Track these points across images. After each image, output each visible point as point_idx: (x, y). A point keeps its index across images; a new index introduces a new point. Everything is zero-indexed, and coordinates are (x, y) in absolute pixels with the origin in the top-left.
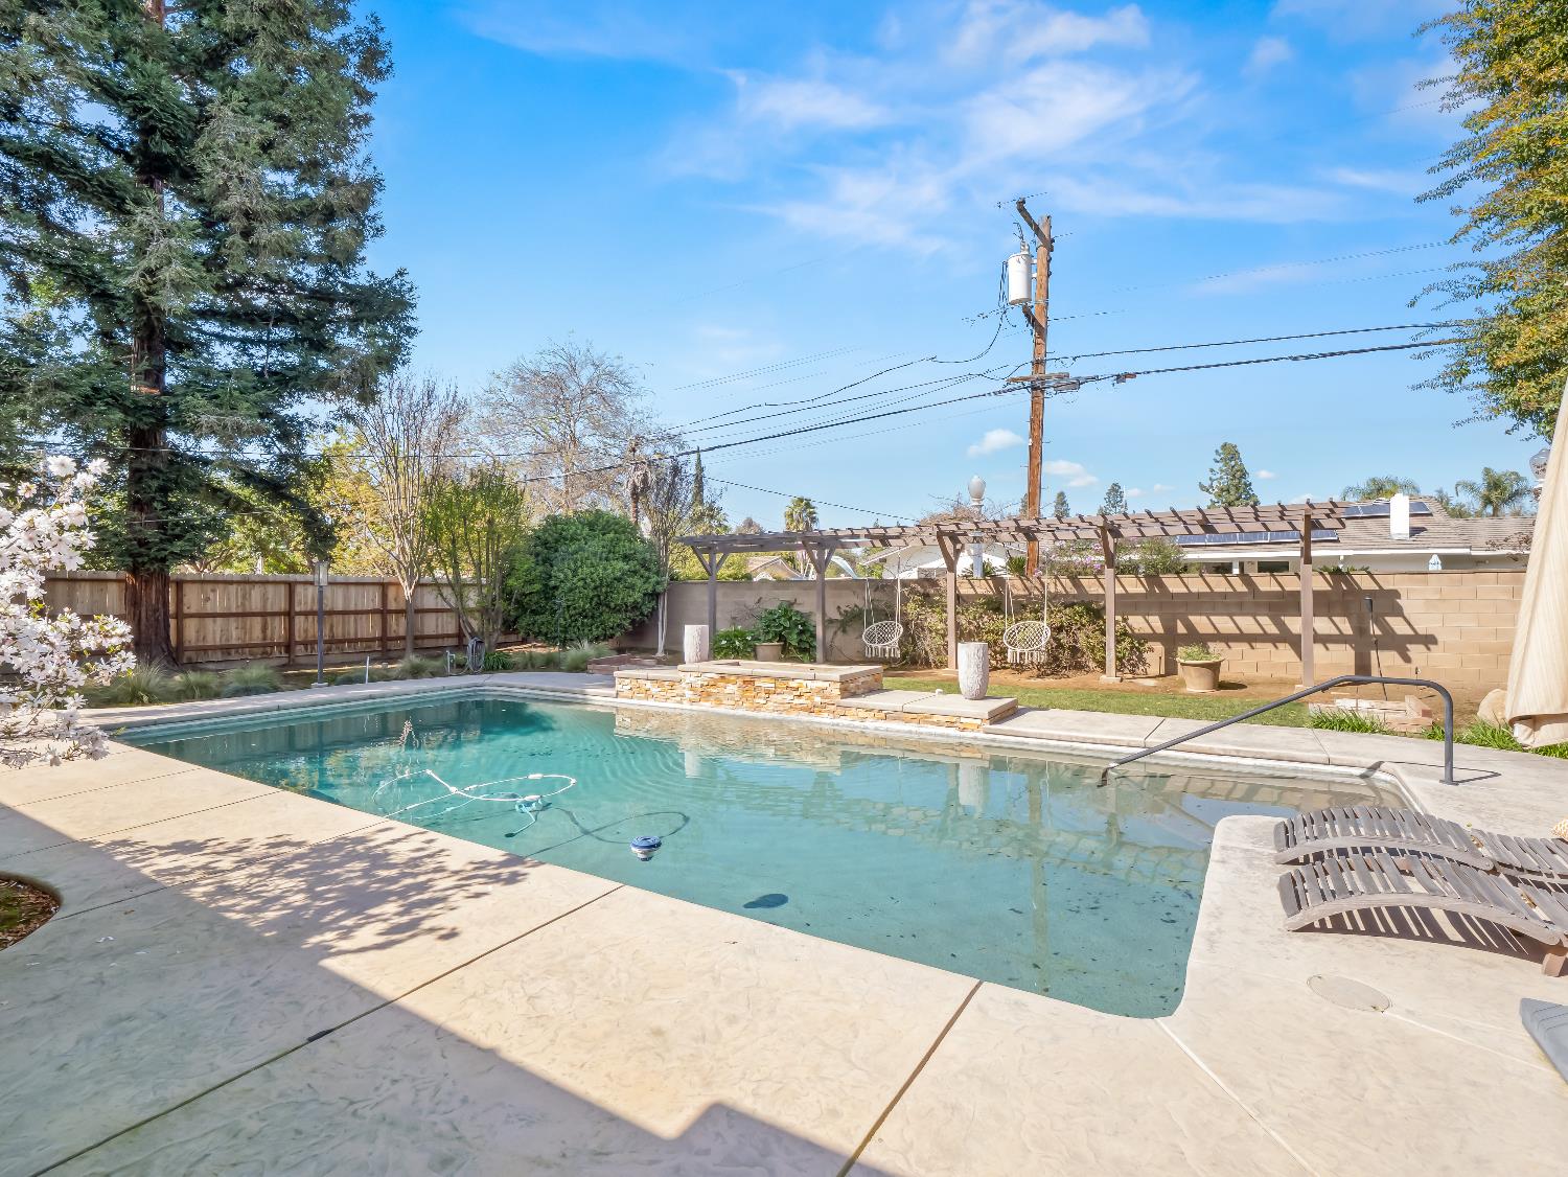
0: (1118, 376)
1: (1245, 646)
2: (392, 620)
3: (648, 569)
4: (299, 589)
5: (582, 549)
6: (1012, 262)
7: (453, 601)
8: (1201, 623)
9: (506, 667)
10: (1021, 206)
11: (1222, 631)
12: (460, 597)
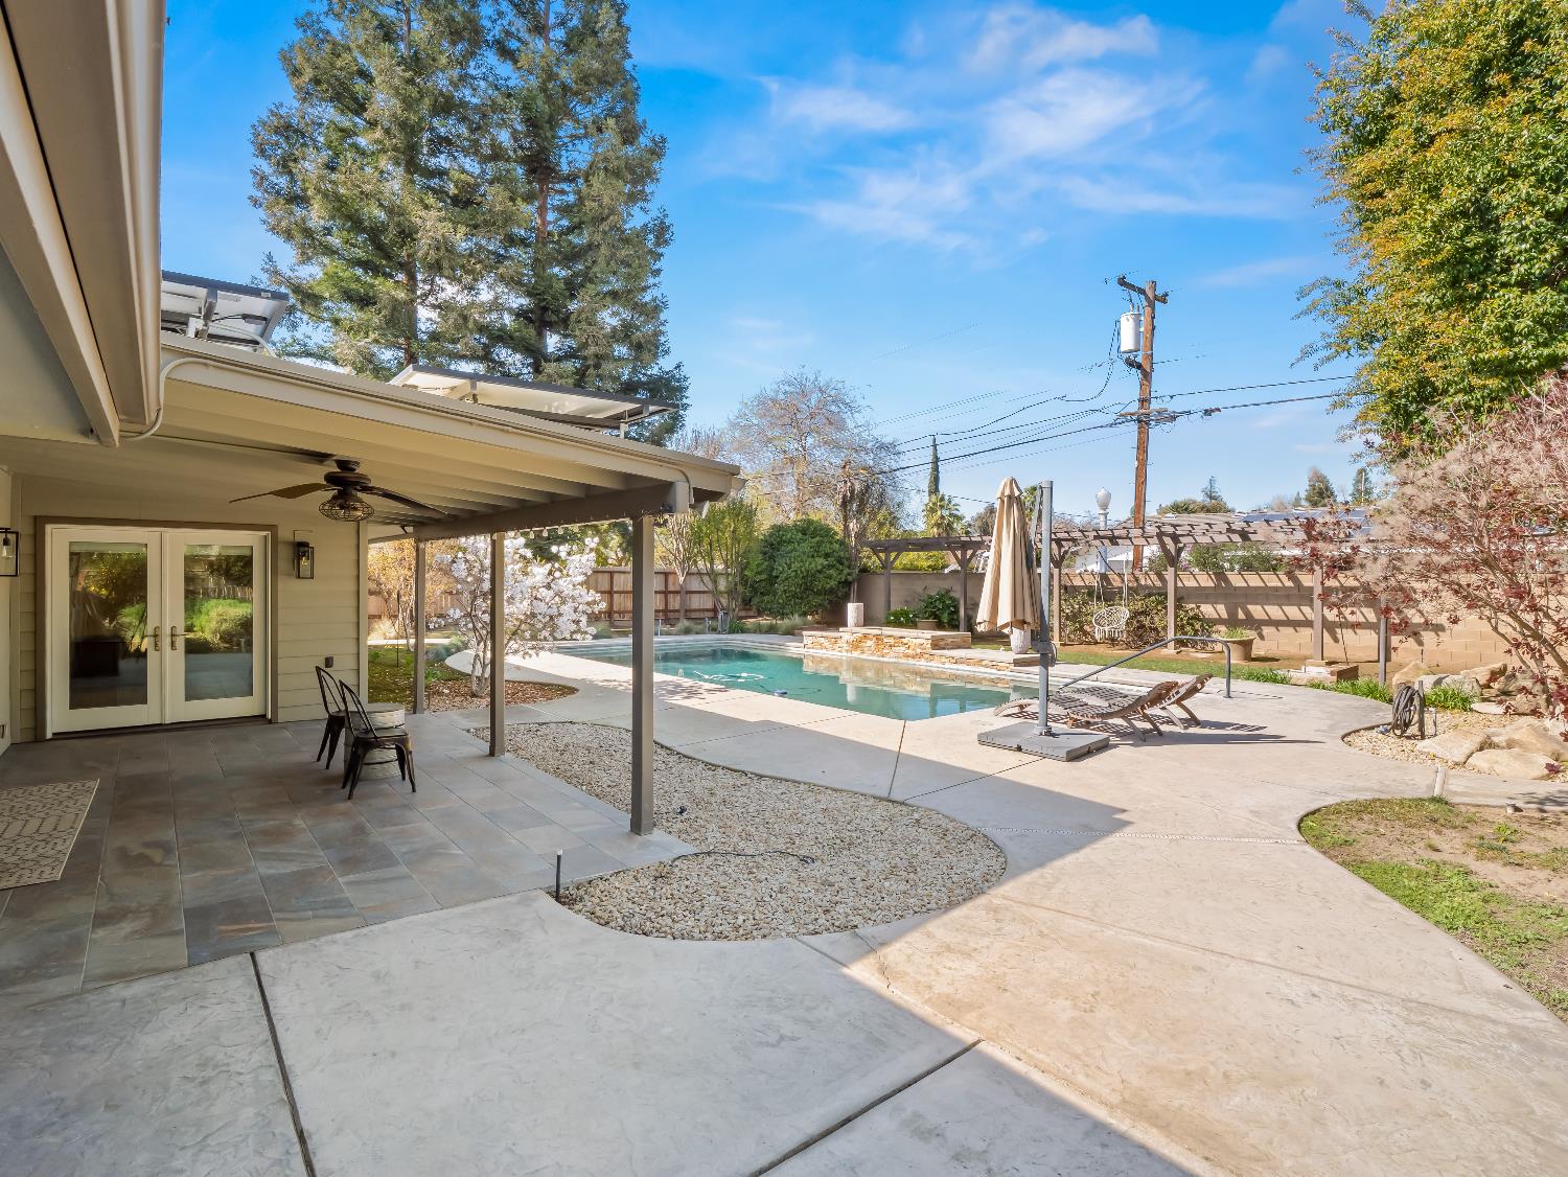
0: (1206, 411)
1: (1290, 630)
2: (671, 596)
3: (842, 564)
4: (616, 576)
5: (795, 550)
6: (1123, 320)
7: (710, 586)
8: (1257, 611)
9: (743, 631)
10: (1122, 282)
11: (1273, 618)
12: (715, 582)
